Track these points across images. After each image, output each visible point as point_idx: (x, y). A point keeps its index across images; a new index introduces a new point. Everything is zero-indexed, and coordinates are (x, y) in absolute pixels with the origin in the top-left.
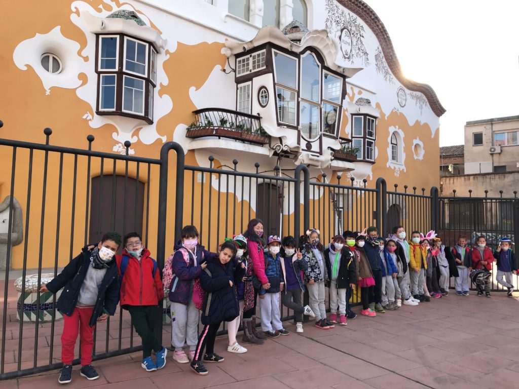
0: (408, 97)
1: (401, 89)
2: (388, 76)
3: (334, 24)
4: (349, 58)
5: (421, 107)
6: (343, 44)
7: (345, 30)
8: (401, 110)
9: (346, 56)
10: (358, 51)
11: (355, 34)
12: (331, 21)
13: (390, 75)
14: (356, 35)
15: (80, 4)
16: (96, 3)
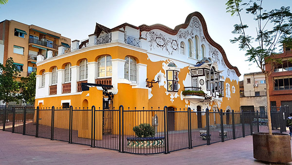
0: (230, 72)
1: (228, 69)
5: (234, 75)
7: (214, 54)
8: (229, 77)
12: (210, 52)
13: (225, 65)
14: (216, 55)
15: (164, 63)
16: (166, 62)
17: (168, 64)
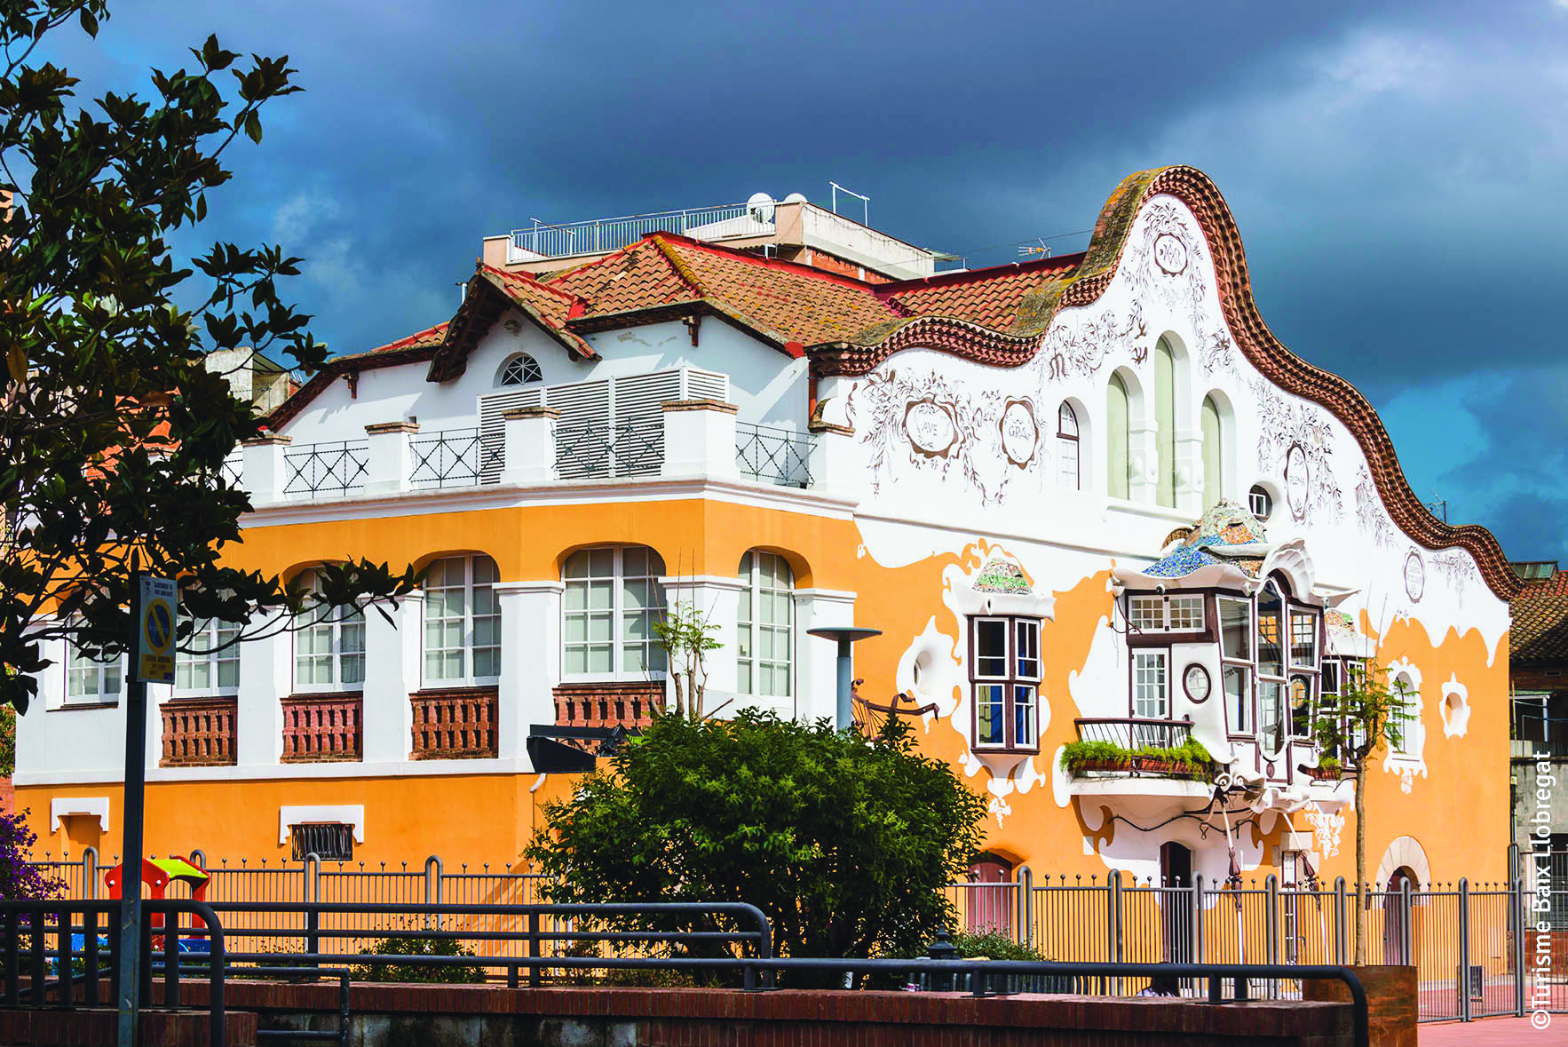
0: (1430, 569)
1: (1412, 554)
2: (1383, 532)
3: (1273, 442)
4: (1302, 518)
5: (1460, 588)
6: (1290, 485)
7: (1296, 450)
8: (1415, 611)
9: (1299, 515)
10: (1320, 492)
11: (1313, 451)
12: (1269, 441)
13: (1388, 525)
14: (1315, 454)
15: (952, 572)
16: (965, 560)
17: (976, 574)
